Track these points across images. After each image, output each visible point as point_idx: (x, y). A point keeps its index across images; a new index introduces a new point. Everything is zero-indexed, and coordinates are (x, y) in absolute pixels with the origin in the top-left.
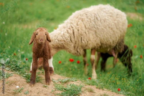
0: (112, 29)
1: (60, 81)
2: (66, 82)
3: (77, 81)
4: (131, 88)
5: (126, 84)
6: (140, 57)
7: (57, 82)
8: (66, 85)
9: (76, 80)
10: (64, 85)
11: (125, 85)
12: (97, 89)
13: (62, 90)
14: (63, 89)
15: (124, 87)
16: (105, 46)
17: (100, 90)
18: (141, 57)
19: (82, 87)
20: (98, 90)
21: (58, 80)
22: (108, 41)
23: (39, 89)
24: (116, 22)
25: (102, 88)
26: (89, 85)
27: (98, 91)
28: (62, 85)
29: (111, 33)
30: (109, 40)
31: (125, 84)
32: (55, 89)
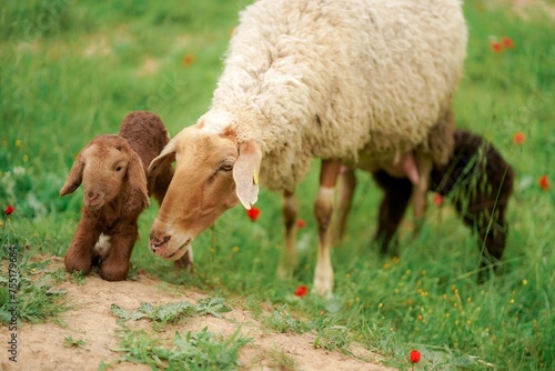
0: (419, 68)
1: (150, 313)
2: (172, 321)
3: (227, 315)
4: (483, 334)
5: (461, 318)
6: (538, 183)
7: (132, 323)
8: (171, 333)
9: (225, 310)
10: (164, 336)
11: (457, 322)
12: (313, 352)
13: (148, 359)
14: (156, 357)
15: (450, 329)
16: (387, 144)
17: (329, 358)
18: (544, 184)
19: (242, 344)
20: (318, 355)
21: (139, 310)
22: (401, 121)
23: (45, 356)
24: (433, 36)
25: (339, 346)
26: (284, 332)
27: (320, 362)
28: (156, 336)
29: (415, 88)
30: (405, 120)
31: (457, 316)
32: (117, 357)
